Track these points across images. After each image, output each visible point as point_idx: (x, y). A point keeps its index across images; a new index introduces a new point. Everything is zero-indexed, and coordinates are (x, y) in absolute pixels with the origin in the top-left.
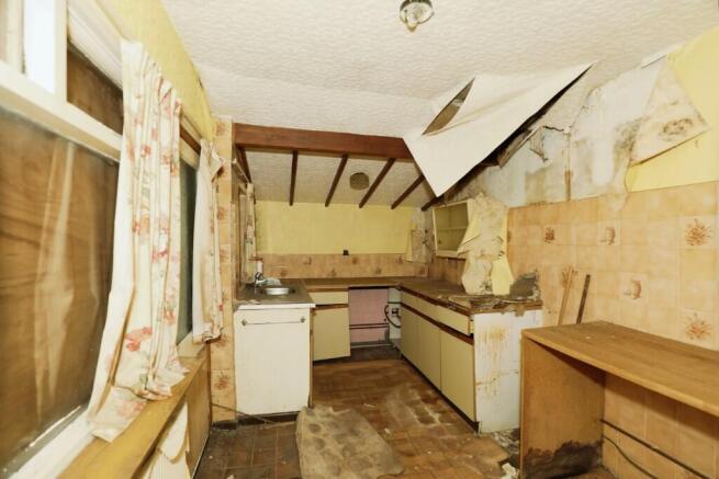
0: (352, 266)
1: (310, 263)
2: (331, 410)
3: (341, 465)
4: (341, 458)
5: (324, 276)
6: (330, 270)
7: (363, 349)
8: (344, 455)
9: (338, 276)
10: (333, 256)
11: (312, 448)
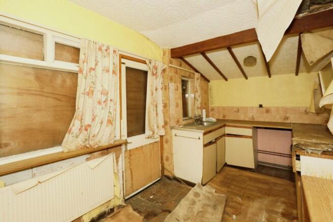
0: (265, 115)
1: (238, 112)
2: (214, 191)
3: (191, 217)
4: (195, 215)
5: (247, 119)
6: (251, 116)
7: (273, 168)
8: (198, 214)
9: (256, 120)
10: (252, 108)
11: (187, 203)
